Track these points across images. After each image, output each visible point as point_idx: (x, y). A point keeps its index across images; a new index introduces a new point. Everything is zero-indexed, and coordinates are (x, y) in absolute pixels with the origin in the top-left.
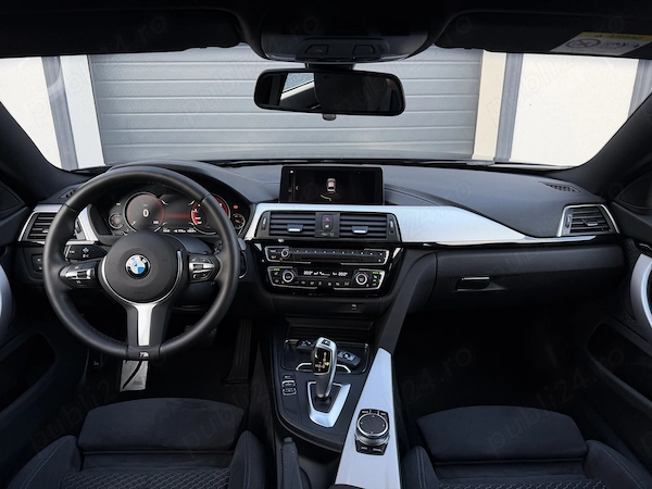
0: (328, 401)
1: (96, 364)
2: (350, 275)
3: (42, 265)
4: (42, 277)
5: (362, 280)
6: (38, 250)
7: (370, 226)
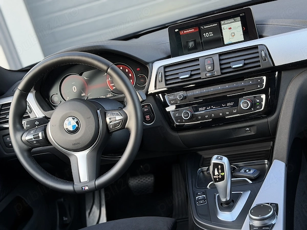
0: (232, 204)
1: (65, 219)
2: (236, 104)
3: (11, 142)
4: (13, 151)
5: (246, 105)
6: (5, 132)
7: (245, 60)
